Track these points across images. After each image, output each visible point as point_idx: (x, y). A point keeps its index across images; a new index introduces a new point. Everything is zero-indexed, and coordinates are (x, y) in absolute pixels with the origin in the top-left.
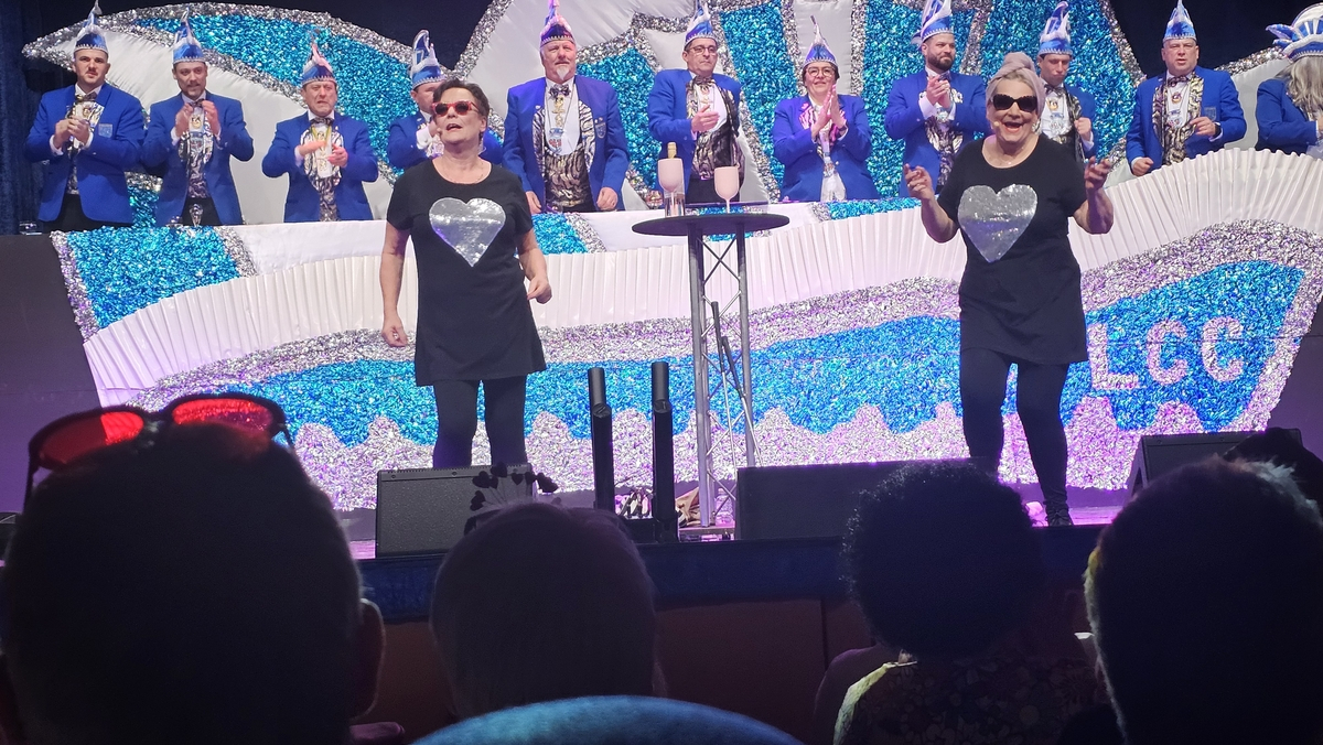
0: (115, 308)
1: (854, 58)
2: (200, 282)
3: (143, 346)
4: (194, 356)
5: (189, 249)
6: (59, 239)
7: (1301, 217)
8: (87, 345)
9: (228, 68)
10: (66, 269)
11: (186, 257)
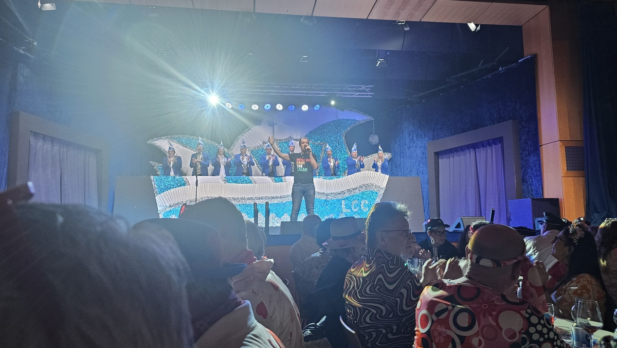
0: (162, 191)
2: (179, 186)
3: (167, 198)
4: (177, 200)
5: (177, 180)
6: (152, 177)
7: (378, 183)
8: (156, 197)
9: (186, 147)
10: (153, 183)
11: (176, 182)
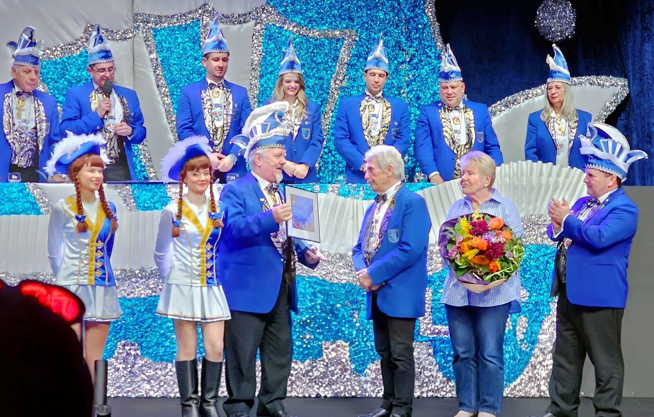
1: (253, 69)
